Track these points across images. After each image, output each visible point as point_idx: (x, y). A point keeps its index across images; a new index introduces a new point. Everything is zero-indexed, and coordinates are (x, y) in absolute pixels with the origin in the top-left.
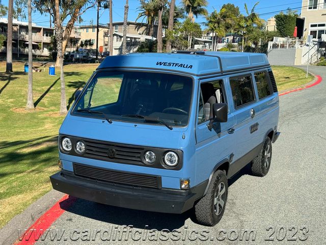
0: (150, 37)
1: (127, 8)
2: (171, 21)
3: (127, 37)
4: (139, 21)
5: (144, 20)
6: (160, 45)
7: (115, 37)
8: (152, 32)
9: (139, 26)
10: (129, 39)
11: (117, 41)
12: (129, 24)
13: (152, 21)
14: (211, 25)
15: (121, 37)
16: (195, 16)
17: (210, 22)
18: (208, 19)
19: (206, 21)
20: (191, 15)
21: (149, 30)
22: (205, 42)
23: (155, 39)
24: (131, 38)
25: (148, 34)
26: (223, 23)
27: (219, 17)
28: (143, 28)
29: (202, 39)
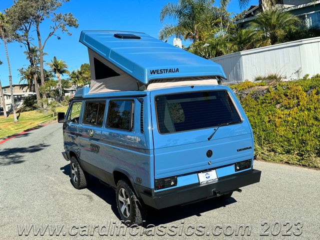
0: (32, 93)
1: (10, 77)
2: (43, 81)
3: (14, 95)
4: (22, 83)
5: (26, 82)
6: (38, 97)
7: (5, 97)
8: (32, 89)
9: (22, 86)
10: (16, 97)
11: (7, 99)
12: (14, 86)
13: (31, 82)
14: (73, 79)
15: (10, 96)
16: (61, 75)
17: (72, 77)
18: (70, 76)
19: (69, 77)
20: (57, 74)
21: (31, 88)
22: (72, 90)
23: (35, 93)
24: (17, 95)
25: (31, 91)
26: (80, 77)
27: (77, 74)
28: (27, 87)
29: (70, 89)
